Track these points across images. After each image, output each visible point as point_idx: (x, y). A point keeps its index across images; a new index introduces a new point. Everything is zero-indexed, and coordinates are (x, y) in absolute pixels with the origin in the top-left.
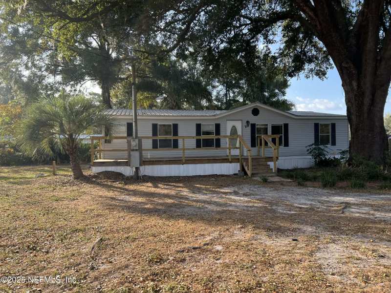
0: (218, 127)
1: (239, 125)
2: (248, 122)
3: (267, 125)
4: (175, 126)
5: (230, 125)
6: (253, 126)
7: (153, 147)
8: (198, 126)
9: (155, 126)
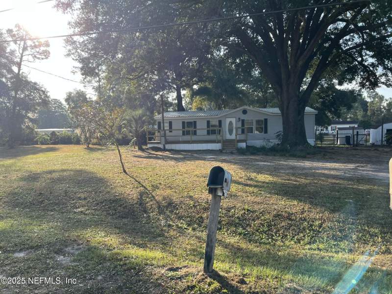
0: (220, 122)
1: (234, 120)
2: (239, 119)
3: (252, 120)
4: (195, 122)
5: (228, 120)
6: (243, 121)
7: (183, 134)
8: (208, 122)
9: (183, 123)
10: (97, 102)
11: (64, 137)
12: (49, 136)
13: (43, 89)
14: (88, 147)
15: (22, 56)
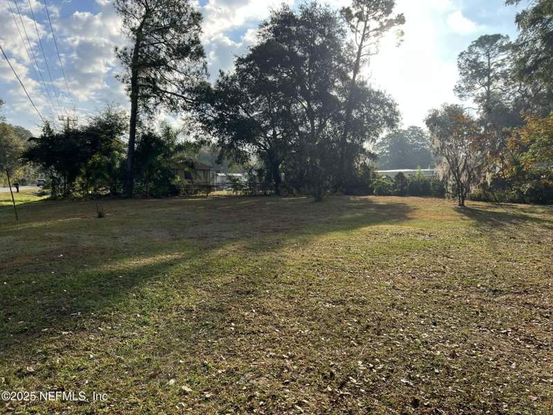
10: (481, 122)
11: (418, 181)
12: (392, 181)
13: (390, 102)
14: (462, 205)
15: (360, 48)
